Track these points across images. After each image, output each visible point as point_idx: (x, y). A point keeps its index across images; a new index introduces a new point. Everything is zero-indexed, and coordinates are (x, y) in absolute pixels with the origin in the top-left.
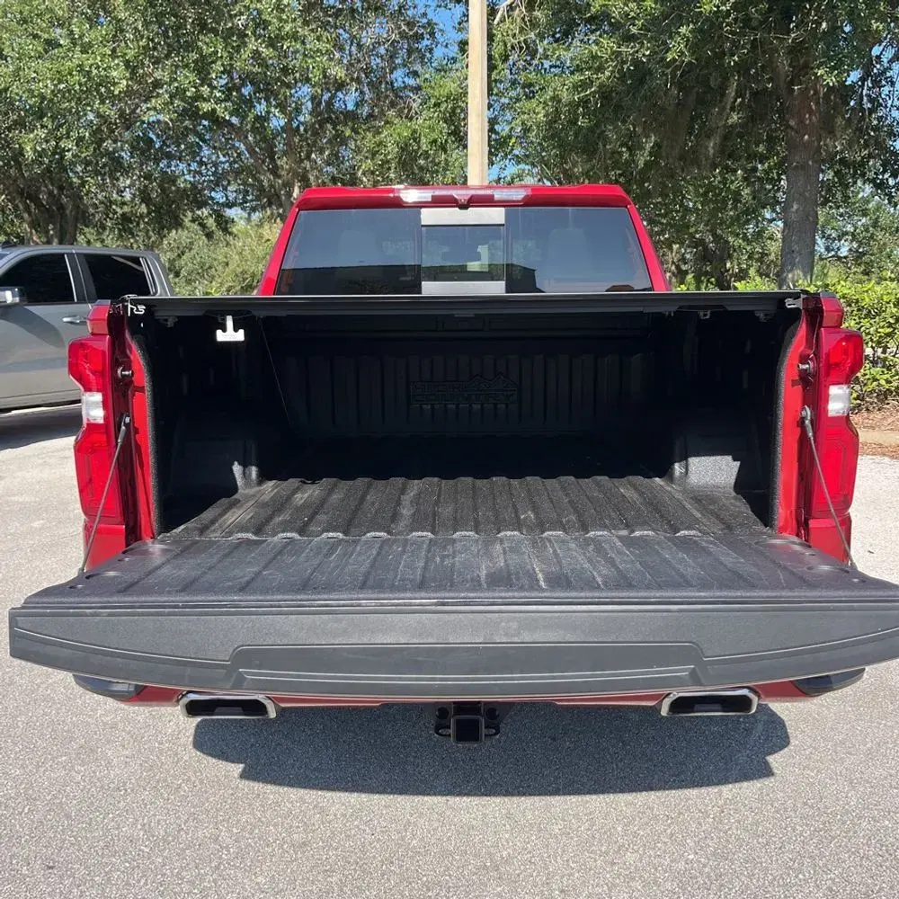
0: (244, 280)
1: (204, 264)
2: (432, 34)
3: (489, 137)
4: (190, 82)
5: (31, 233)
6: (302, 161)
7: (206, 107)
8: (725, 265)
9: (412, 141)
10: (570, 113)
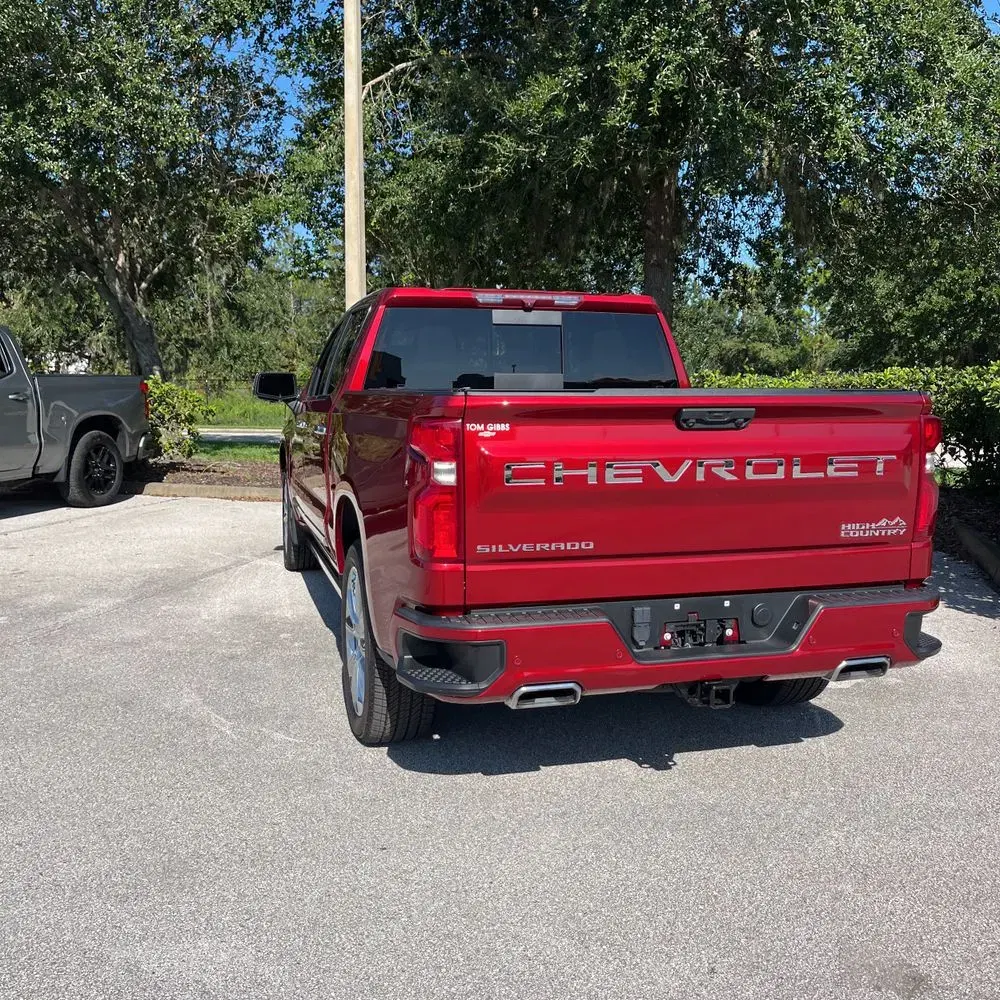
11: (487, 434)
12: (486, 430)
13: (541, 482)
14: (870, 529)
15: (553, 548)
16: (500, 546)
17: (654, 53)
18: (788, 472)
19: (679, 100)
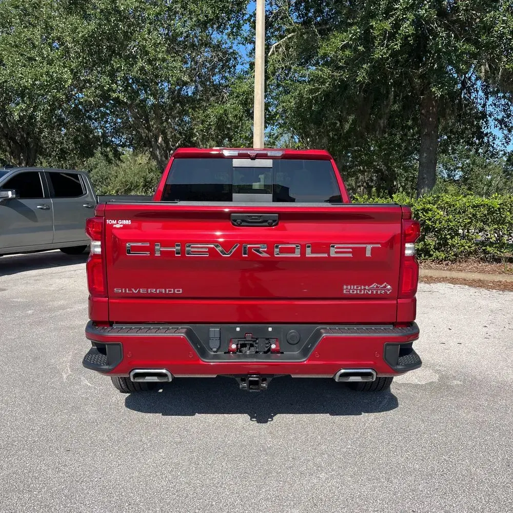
0: (127, 185)
1: (104, 176)
2: (235, 59)
3: (265, 113)
4: (106, 82)
5: (11, 158)
6: (163, 123)
7: (114, 95)
8: (393, 183)
9: (224, 115)
10: (308, 103)
11: (118, 226)
12: (117, 223)
13: (148, 254)
14: (365, 289)
15: (158, 292)
16: (127, 289)
17: (399, 15)
18: (303, 252)
19: (411, 40)
